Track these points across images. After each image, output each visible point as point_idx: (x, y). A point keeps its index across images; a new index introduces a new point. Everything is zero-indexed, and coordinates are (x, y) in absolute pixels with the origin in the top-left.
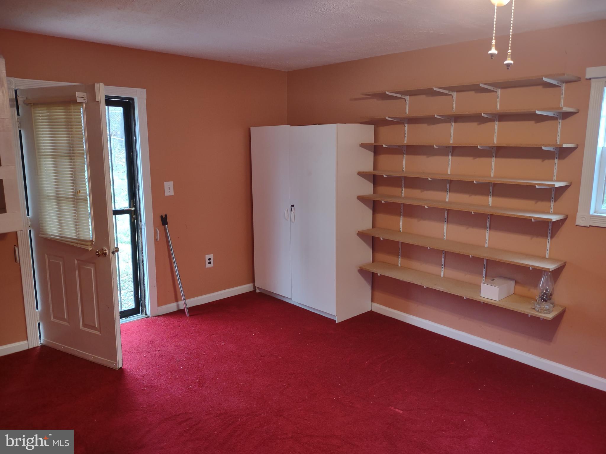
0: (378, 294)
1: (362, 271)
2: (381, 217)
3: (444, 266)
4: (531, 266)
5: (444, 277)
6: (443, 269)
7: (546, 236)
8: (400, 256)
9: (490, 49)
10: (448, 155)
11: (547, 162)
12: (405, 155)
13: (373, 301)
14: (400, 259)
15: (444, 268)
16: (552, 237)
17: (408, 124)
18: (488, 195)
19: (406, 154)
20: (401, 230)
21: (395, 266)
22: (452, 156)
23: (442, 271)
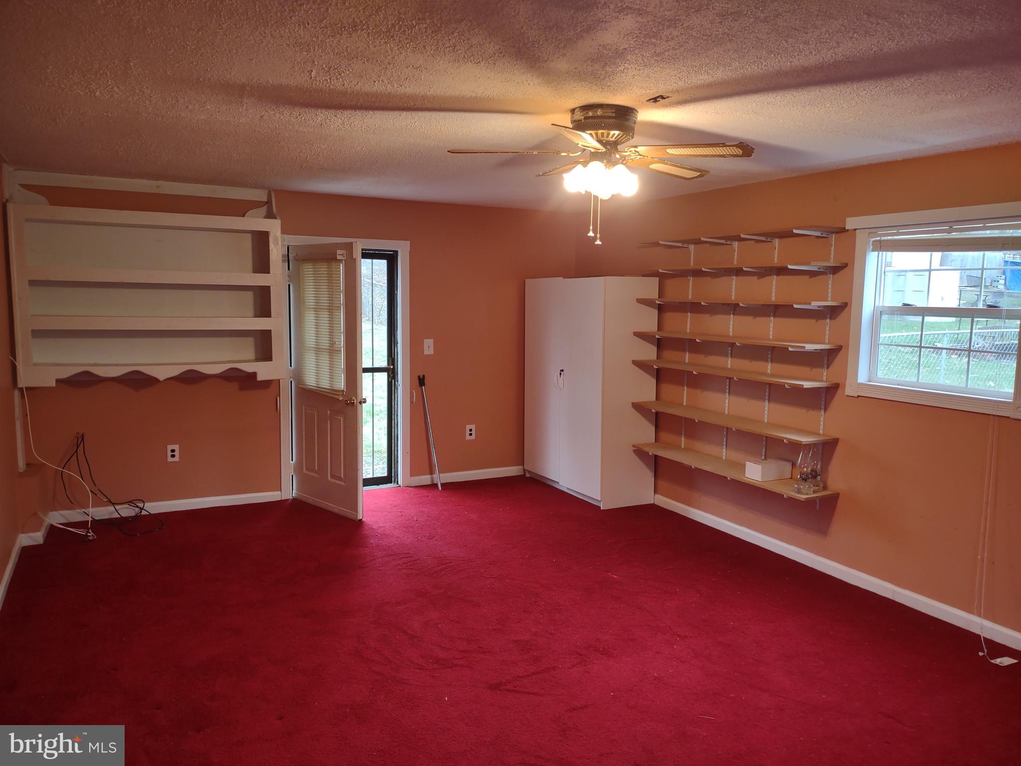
0: (661, 483)
1: (639, 452)
2: (667, 388)
3: (726, 447)
4: (786, 438)
5: (726, 459)
6: (724, 450)
7: (820, 409)
8: (683, 436)
9: (589, 232)
10: (730, 314)
11: (820, 322)
12: (689, 314)
13: (655, 492)
14: (683, 439)
15: (726, 449)
16: (825, 410)
17: (693, 277)
18: (766, 361)
19: (691, 312)
20: (685, 404)
21: (677, 447)
22: (734, 315)
23: (724, 453)
